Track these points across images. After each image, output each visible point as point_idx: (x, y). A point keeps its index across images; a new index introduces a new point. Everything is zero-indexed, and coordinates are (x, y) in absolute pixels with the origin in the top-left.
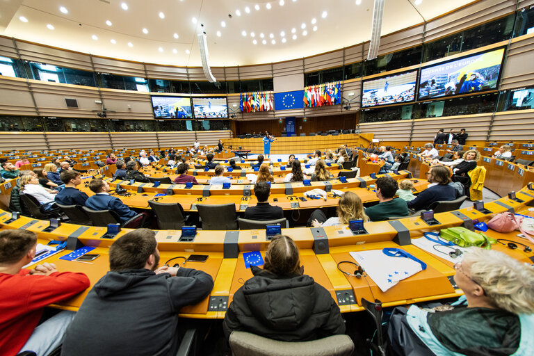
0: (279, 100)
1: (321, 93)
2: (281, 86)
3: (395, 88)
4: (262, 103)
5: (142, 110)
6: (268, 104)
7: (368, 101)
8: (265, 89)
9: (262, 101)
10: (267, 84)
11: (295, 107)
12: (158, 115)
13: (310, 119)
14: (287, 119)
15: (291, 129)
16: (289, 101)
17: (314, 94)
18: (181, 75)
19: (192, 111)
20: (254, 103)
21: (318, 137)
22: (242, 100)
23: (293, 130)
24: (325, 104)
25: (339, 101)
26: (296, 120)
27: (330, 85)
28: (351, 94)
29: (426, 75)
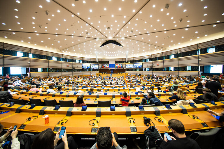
0: (110, 66)
1: (119, 65)
2: (110, 63)
3: (130, 66)
4: (107, 66)
5: (80, 67)
6: (108, 66)
7: (127, 67)
8: (107, 63)
9: (106, 66)
10: (108, 62)
11: (113, 67)
12: (83, 68)
13: (116, 69)
14: (111, 70)
15: (112, 72)
16: (112, 66)
17: (117, 65)
18: (89, 60)
19: (91, 67)
20: (105, 66)
21: (119, 74)
22: (102, 65)
23: (113, 72)
24: (119, 67)
25: (122, 67)
26: (113, 70)
27: (120, 64)
28: (124, 66)
29: (135, 65)
